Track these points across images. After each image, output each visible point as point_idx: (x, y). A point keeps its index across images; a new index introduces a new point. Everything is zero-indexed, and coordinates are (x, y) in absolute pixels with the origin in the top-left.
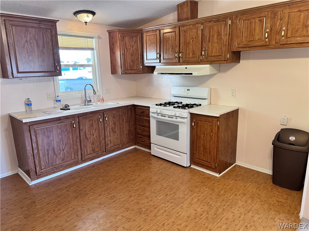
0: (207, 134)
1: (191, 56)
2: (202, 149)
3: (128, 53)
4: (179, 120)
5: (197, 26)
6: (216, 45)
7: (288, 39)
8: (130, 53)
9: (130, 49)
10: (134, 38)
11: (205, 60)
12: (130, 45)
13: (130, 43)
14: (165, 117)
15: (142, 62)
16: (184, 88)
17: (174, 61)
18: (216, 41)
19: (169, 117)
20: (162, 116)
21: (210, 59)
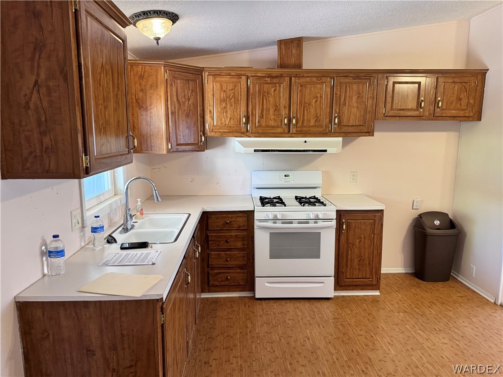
0: (365, 237)
1: (312, 123)
2: (356, 261)
3: (180, 112)
4: (321, 224)
5: (324, 79)
6: (355, 110)
7: (444, 111)
8: (184, 110)
9: (184, 103)
10: (190, 82)
11: (338, 130)
12: (185, 95)
13: (184, 92)
14: (291, 223)
15: (202, 129)
16: (277, 173)
17: (280, 130)
18: (355, 105)
19: (299, 223)
20: (283, 223)
21: (344, 129)
